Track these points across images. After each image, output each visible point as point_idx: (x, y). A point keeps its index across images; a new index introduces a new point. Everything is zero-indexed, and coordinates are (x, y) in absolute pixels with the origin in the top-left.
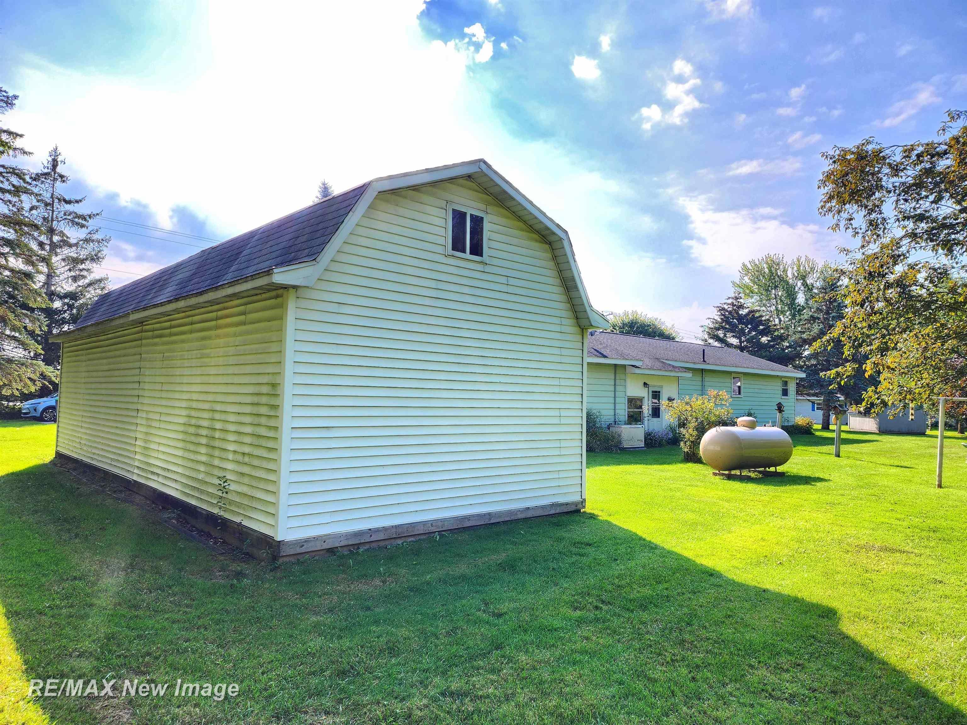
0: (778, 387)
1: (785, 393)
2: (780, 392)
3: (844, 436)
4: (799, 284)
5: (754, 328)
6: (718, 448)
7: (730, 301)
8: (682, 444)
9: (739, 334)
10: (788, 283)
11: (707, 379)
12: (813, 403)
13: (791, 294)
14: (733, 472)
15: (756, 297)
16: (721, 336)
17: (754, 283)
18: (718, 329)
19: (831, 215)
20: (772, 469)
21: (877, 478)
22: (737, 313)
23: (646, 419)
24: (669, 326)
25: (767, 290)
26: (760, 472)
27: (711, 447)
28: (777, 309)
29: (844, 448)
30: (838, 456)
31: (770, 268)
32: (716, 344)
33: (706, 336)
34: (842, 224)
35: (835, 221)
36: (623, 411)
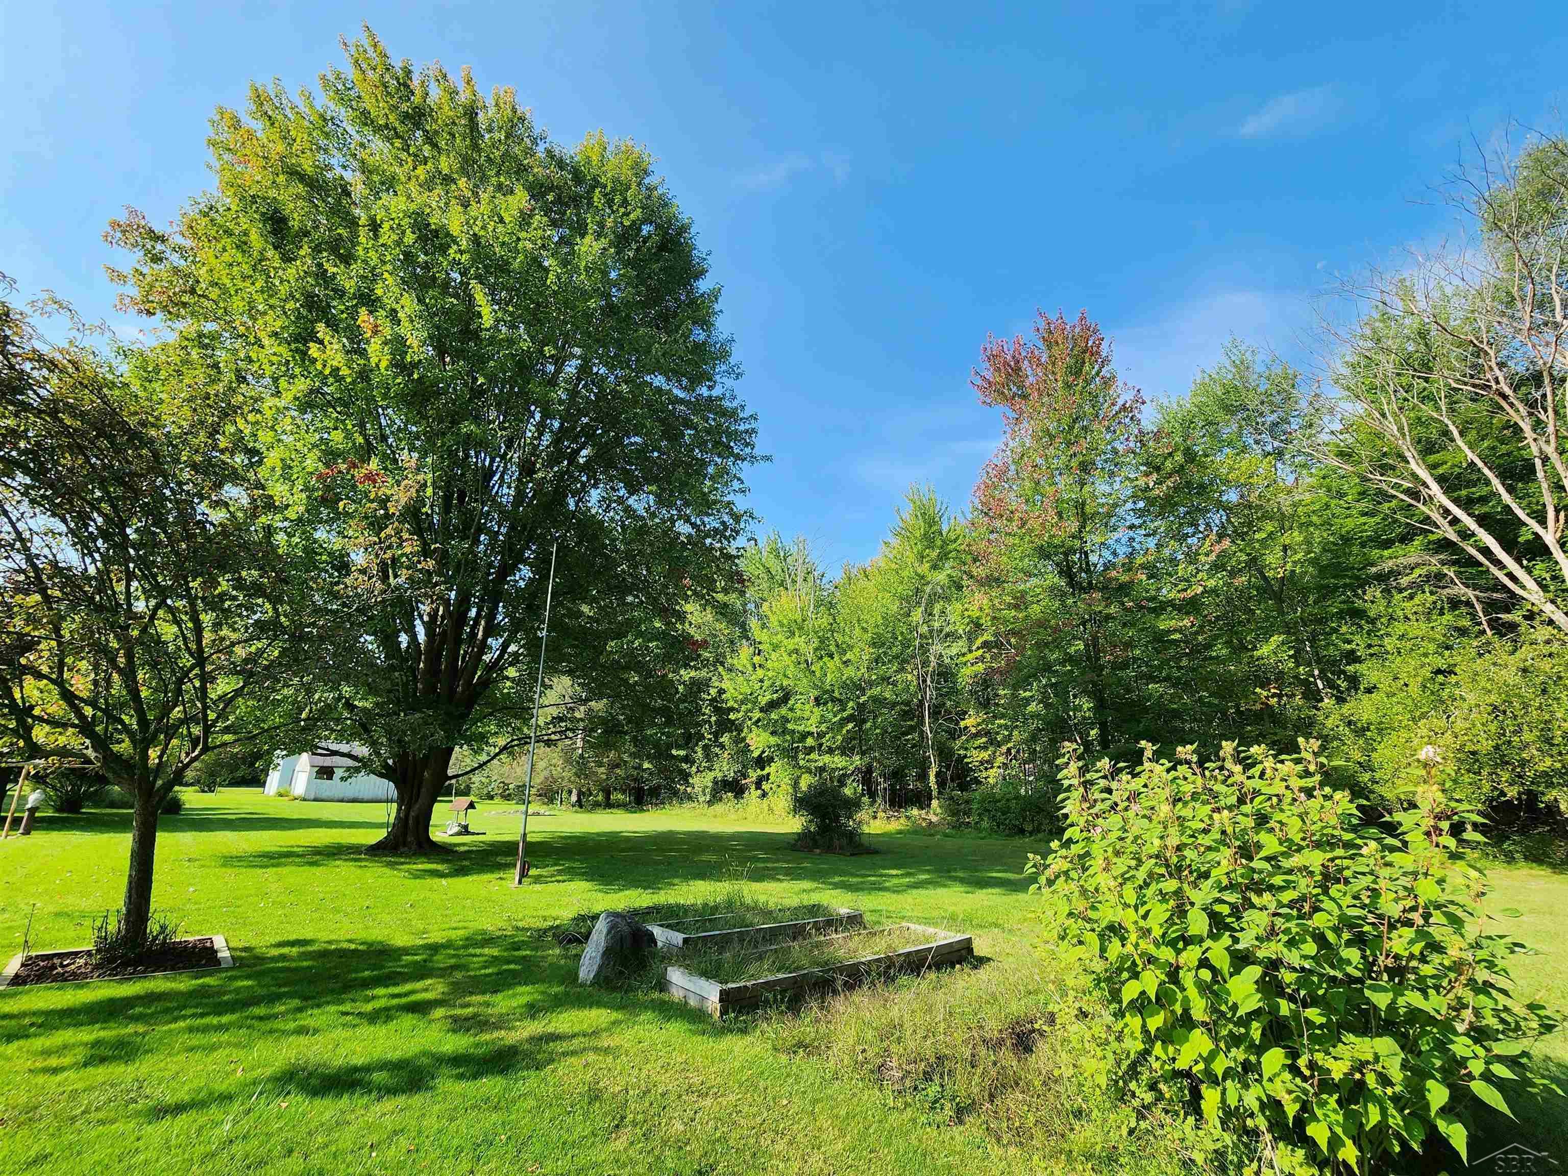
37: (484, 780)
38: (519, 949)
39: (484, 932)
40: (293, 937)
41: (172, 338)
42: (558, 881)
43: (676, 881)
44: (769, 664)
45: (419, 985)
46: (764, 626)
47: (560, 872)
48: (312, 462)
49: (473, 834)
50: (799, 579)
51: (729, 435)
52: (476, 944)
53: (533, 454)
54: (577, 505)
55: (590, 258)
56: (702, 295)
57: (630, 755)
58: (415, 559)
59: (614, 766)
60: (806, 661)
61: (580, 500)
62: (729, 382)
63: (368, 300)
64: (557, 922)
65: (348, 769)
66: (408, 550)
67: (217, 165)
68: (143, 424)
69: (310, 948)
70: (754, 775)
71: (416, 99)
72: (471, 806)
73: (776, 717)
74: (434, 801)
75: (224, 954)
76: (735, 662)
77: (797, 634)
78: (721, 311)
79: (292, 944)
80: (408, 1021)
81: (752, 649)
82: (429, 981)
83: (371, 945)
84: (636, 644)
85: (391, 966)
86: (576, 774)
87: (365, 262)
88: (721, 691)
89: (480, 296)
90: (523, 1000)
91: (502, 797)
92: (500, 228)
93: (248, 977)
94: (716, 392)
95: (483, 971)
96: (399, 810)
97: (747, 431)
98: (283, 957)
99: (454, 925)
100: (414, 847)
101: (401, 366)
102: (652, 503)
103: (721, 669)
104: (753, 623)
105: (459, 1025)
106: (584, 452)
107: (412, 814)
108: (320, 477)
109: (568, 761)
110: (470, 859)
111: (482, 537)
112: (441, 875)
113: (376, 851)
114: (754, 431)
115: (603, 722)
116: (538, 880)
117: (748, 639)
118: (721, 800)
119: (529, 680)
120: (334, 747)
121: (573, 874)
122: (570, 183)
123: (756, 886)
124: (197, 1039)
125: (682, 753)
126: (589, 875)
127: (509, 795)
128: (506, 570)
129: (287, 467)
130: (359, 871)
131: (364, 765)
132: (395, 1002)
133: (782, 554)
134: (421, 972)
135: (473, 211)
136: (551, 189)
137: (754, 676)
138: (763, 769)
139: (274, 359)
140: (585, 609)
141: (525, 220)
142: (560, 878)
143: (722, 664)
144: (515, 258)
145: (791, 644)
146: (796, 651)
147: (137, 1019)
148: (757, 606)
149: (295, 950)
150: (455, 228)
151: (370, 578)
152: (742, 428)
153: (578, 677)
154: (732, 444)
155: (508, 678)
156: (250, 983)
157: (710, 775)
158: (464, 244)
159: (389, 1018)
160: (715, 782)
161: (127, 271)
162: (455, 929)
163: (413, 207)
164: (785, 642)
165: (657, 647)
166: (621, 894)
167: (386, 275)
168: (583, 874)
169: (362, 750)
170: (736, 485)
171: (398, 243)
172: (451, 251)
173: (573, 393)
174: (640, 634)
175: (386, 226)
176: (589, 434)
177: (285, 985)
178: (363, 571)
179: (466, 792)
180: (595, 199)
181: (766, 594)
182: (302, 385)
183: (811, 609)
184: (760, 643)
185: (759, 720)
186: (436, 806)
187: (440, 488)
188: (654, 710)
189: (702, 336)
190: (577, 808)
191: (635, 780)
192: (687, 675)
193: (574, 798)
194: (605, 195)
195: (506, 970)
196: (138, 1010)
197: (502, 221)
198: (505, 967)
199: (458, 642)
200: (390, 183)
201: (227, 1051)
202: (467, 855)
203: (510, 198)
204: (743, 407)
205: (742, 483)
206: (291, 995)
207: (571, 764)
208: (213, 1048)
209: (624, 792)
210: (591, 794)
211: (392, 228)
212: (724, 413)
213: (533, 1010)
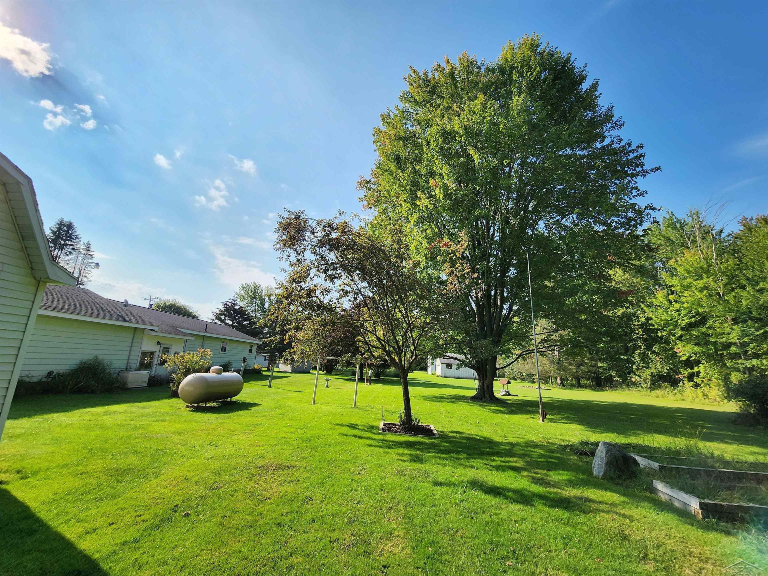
0: (248, 348)
1: (251, 351)
2: (248, 351)
3: (275, 374)
4: (267, 298)
5: (241, 317)
6: (192, 389)
7: (231, 301)
8: (171, 385)
9: (233, 319)
10: (262, 297)
11: (206, 342)
12: (265, 357)
13: (263, 304)
14: (201, 404)
15: (246, 302)
16: (223, 318)
17: (246, 294)
18: (221, 315)
19: (280, 251)
20: (229, 399)
21: (286, 400)
22: (234, 307)
23: (155, 366)
24: (195, 310)
25: (252, 299)
26: (220, 402)
27: (187, 388)
28: (255, 309)
29: (274, 381)
30: (270, 387)
31: (255, 288)
32: (219, 323)
33: (214, 318)
34: (285, 257)
35: (281, 255)
36: (136, 361)
37: (510, 371)
38: (553, 452)
39: (533, 442)
40: (455, 430)
41: (376, 214)
42: (563, 423)
43: (640, 432)
44: (683, 299)
45: (511, 459)
46: (672, 275)
47: (563, 418)
48: (425, 245)
49: (512, 395)
50: (699, 240)
51: (623, 165)
52: (531, 446)
53: (507, 214)
54: (533, 231)
55: (519, 108)
56: (585, 92)
57: (588, 359)
58: (470, 274)
59: (579, 365)
60: (718, 294)
61: (534, 229)
62: (614, 133)
63: (431, 174)
64: (570, 443)
65: (458, 365)
66: (467, 271)
67: (376, 149)
68: (381, 246)
69: (463, 436)
70: (685, 372)
71: (432, 83)
72: (509, 382)
73: (697, 334)
74: (493, 380)
75: (435, 432)
76: (654, 300)
77: (705, 276)
78: (601, 94)
79: (457, 432)
80: (512, 473)
81: (665, 291)
82: (515, 459)
83: (485, 438)
84: (585, 298)
85: (496, 449)
86: (558, 369)
87: (427, 159)
88: (648, 319)
89: (472, 151)
90: (566, 477)
91: (521, 379)
92: (475, 117)
93: (446, 442)
94: (607, 141)
95: (539, 460)
96: (480, 382)
97: (636, 158)
98: (454, 437)
99: (517, 436)
100: (489, 399)
101: (447, 196)
102: (575, 219)
103: (643, 306)
104: (664, 275)
105: (536, 481)
106: (531, 204)
107: (485, 385)
108: (428, 249)
109: (552, 362)
110: (515, 407)
111: (491, 259)
112: (504, 413)
113: (474, 399)
114: (641, 155)
115: (570, 341)
116: (551, 421)
117: (660, 285)
118: (659, 387)
119: (526, 322)
120: (451, 355)
121: (571, 420)
122: (499, 77)
123: (708, 444)
124: (438, 461)
125: (625, 357)
126: (581, 422)
127: (524, 378)
128: (504, 272)
129: (417, 249)
130: (470, 407)
131: (463, 363)
132: (504, 464)
133: (678, 225)
134: (510, 453)
135: (462, 116)
136: (491, 86)
137: (671, 309)
138: (692, 368)
139: (406, 209)
140: (547, 283)
141: (484, 106)
142: (564, 421)
143: (643, 303)
144: (484, 127)
145: (700, 284)
146: (707, 288)
147: (418, 449)
148: (663, 263)
149: (458, 435)
150: (457, 128)
151: (455, 285)
152: (632, 156)
153: (551, 319)
154: (626, 169)
155: (515, 322)
156: (447, 444)
157: (649, 371)
158: (461, 132)
159: (503, 471)
160: (652, 375)
161: (362, 197)
162: (518, 438)
163: (439, 128)
164: (695, 283)
165: (598, 298)
166: (603, 435)
167: (436, 161)
168: (577, 421)
169: (462, 357)
170: (634, 192)
171: (437, 146)
172: (457, 138)
173: (520, 178)
174: (585, 293)
175: (432, 141)
176: (532, 195)
177: (459, 448)
178: (451, 283)
179: (503, 376)
180: (514, 76)
181: (670, 254)
182: (416, 216)
183: (715, 257)
184: (671, 286)
185: (681, 336)
186: (495, 382)
187: (470, 241)
188: (601, 333)
189: (589, 114)
190: (561, 387)
191: (594, 373)
192: (620, 311)
193: (559, 381)
194: (518, 72)
195: (550, 462)
196: (417, 446)
197: (474, 113)
198: (550, 460)
199: (490, 307)
200: (429, 123)
201: (450, 468)
202: (512, 405)
203: (476, 101)
204: (630, 144)
205: (639, 190)
206: (464, 452)
207: (554, 363)
208: (445, 466)
209: (588, 379)
210: (568, 380)
211: (434, 141)
212: (615, 152)
213: (571, 483)
